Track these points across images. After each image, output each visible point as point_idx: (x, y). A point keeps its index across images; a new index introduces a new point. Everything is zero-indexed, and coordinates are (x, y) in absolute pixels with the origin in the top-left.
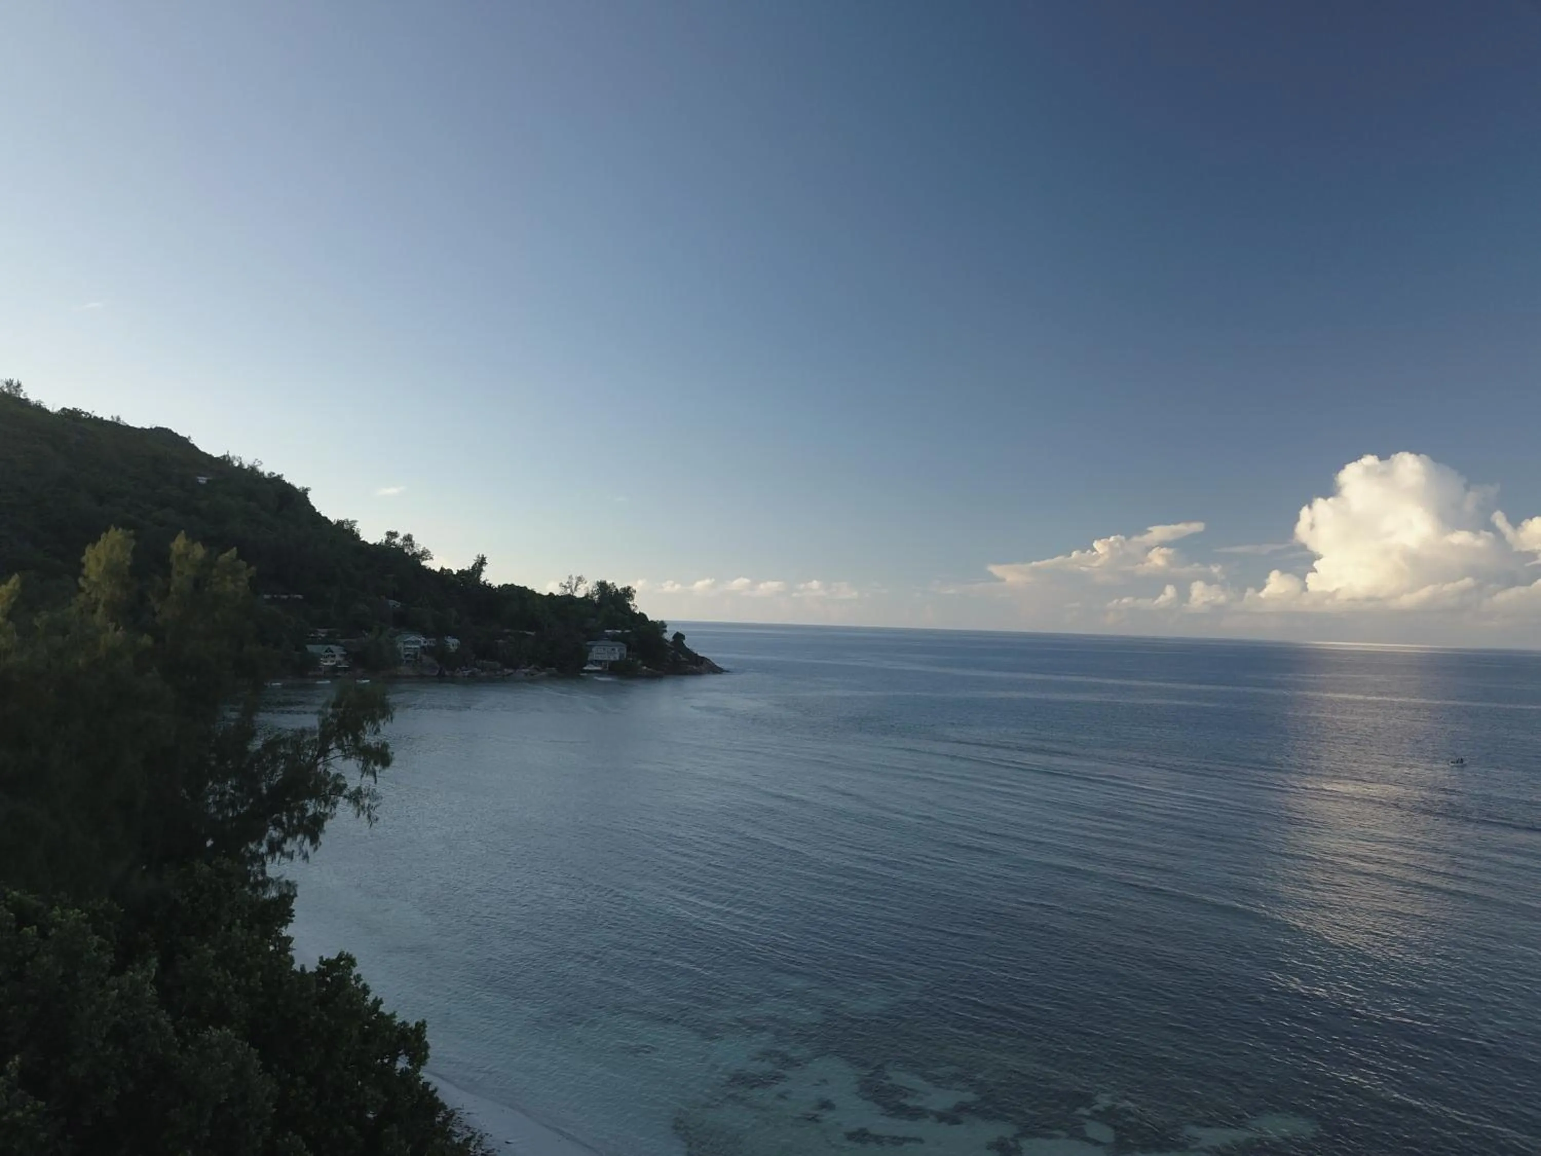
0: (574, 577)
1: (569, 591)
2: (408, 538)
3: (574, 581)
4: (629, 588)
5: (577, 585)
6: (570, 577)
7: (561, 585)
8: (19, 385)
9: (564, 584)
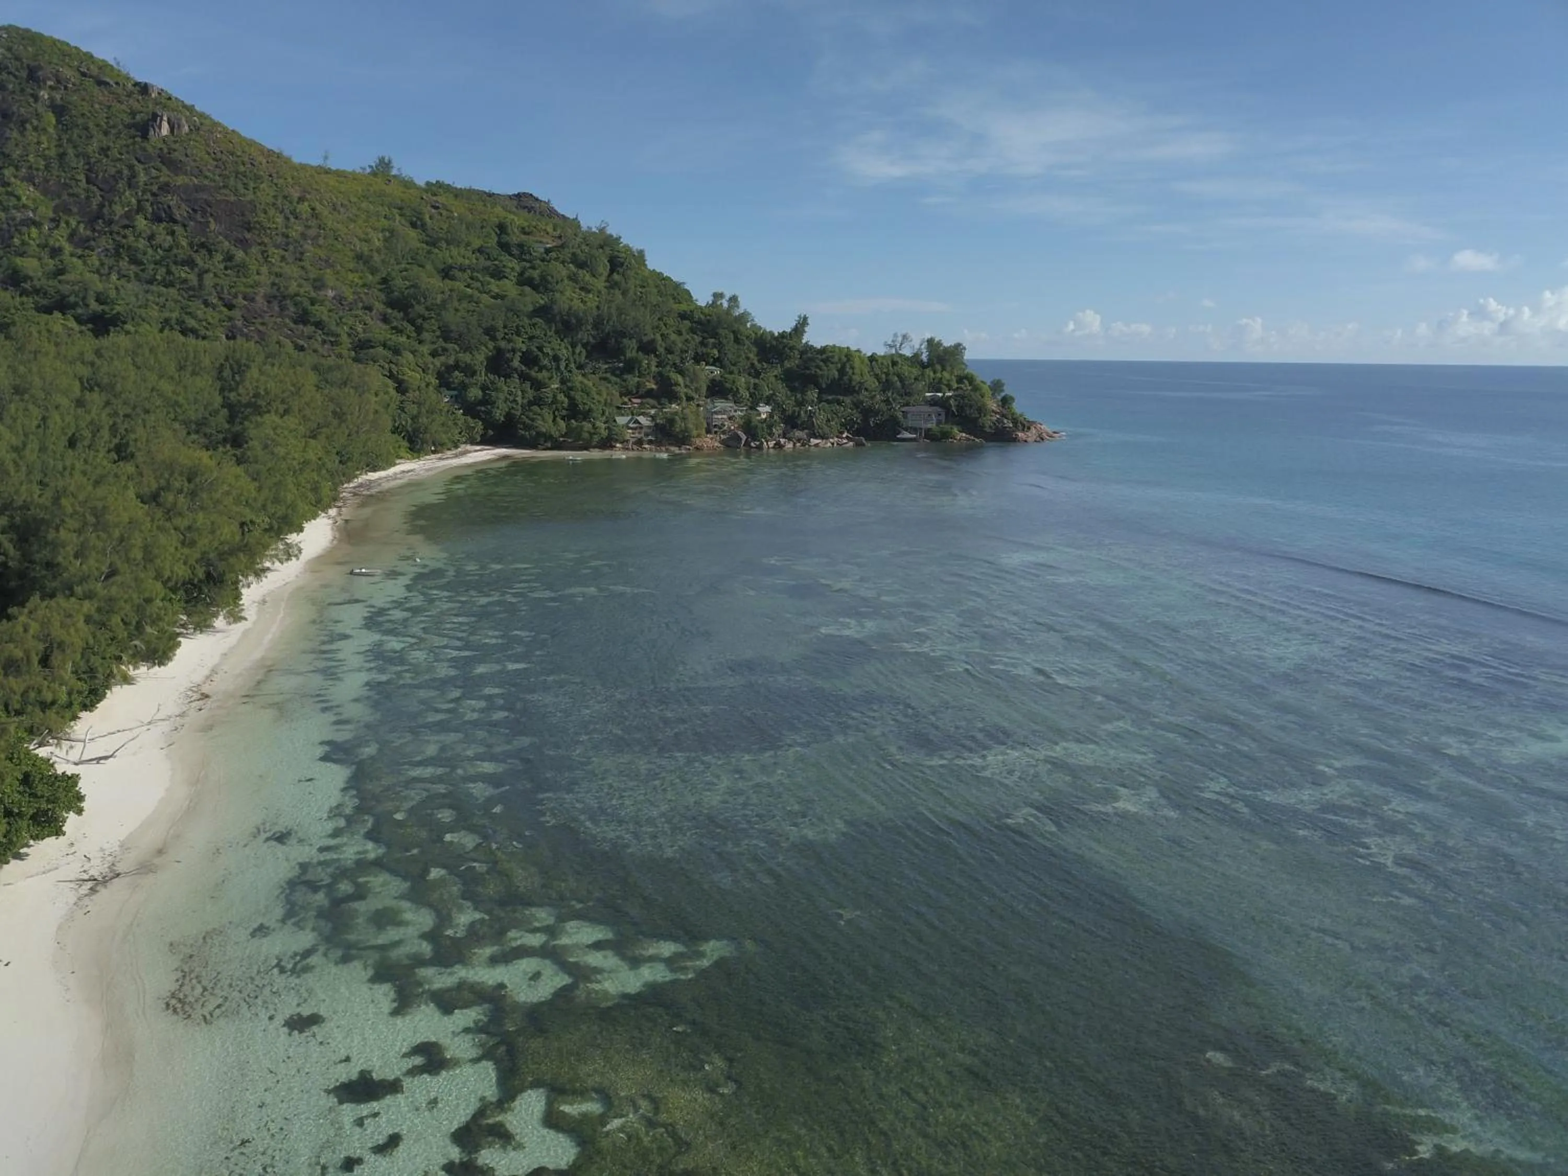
0: (899, 334)
1: (893, 351)
2: (734, 299)
3: (900, 339)
4: (959, 345)
5: (901, 344)
6: (895, 335)
7: (886, 344)
8: (390, 161)
9: (889, 343)
